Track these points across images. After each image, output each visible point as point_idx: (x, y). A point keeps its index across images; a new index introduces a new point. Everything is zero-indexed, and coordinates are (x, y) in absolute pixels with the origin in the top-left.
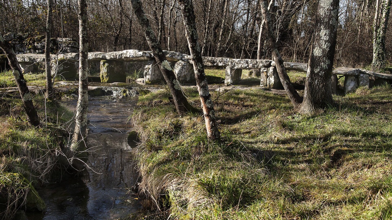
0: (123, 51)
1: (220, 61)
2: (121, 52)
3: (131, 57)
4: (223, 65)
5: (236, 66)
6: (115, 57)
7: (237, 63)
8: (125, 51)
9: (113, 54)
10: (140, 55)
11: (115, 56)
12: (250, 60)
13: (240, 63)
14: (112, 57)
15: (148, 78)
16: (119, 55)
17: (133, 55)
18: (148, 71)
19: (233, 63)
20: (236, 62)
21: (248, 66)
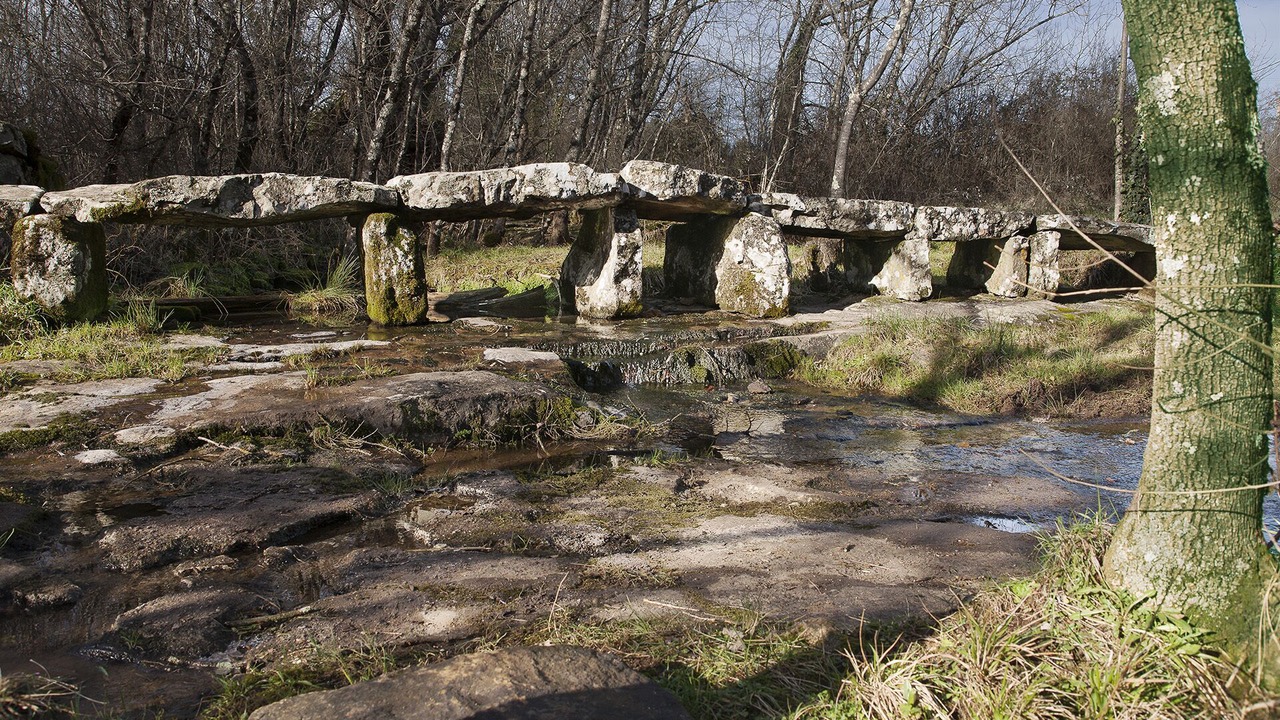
0: (516, 168)
1: (890, 213)
2: (504, 175)
3: (564, 195)
4: (900, 228)
5: (943, 232)
6: (477, 198)
7: (948, 222)
8: (528, 170)
9: (464, 184)
10: (607, 186)
11: (476, 191)
12: (982, 211)
13: (956, 221)
14: (463, 197)
15: (629, 289)
16: (498, 191)
17: (573, 187)
18: (632, 259)
19: (936, 222)
20: (944, 218)
21: (976, 231)
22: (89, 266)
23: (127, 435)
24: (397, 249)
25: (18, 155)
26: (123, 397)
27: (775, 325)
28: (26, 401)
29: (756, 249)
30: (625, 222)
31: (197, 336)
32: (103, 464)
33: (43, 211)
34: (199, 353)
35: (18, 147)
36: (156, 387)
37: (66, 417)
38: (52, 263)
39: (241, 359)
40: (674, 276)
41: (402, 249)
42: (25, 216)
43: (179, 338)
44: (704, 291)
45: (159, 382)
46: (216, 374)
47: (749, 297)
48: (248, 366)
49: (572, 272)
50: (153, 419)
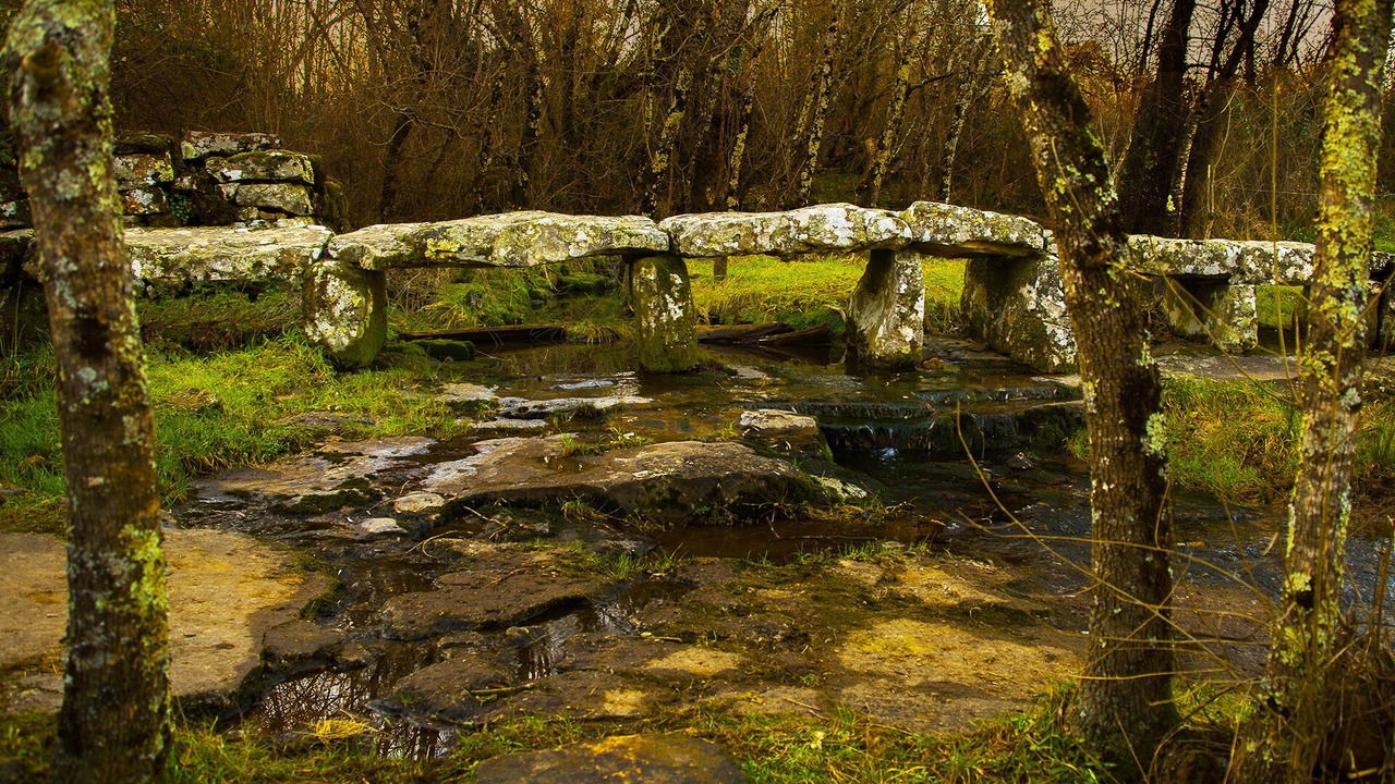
0: (790, 214)
1: (1211, 255)
2: (777, 220)
4: (1222, 273)
5: (1274, 276)
7: (1280, 265)
8: (802, 214)
15: (909, 339)
18: (912, 308)
19: (1266, 265)
20: (1276, 260)
22: (370, 309)
23: (405, 503)
24: (667, 296)
25: (306, 184)
26: (402, 458)
27: (1058, 385)
28: (318, 460)
29: (1050, 297)
30: (908, 267)
31: (469, 385)
32: (385, 533)
33: (330, 257)
34: (470, 408)
35: (307, 177)
36: (429, 448)
37: (352, 481)
38: (337, 311)
39: (508, 416)
40: (970, 315)
41: (672, 296)
42: (314, 261)
43: (452, 387)
44: (998, 336)
45: (433, 442)
46: (486, 434)
47: (1039, 349)
48: (514, 423)
49: (856, 312)
50: (426, 486)
